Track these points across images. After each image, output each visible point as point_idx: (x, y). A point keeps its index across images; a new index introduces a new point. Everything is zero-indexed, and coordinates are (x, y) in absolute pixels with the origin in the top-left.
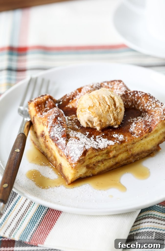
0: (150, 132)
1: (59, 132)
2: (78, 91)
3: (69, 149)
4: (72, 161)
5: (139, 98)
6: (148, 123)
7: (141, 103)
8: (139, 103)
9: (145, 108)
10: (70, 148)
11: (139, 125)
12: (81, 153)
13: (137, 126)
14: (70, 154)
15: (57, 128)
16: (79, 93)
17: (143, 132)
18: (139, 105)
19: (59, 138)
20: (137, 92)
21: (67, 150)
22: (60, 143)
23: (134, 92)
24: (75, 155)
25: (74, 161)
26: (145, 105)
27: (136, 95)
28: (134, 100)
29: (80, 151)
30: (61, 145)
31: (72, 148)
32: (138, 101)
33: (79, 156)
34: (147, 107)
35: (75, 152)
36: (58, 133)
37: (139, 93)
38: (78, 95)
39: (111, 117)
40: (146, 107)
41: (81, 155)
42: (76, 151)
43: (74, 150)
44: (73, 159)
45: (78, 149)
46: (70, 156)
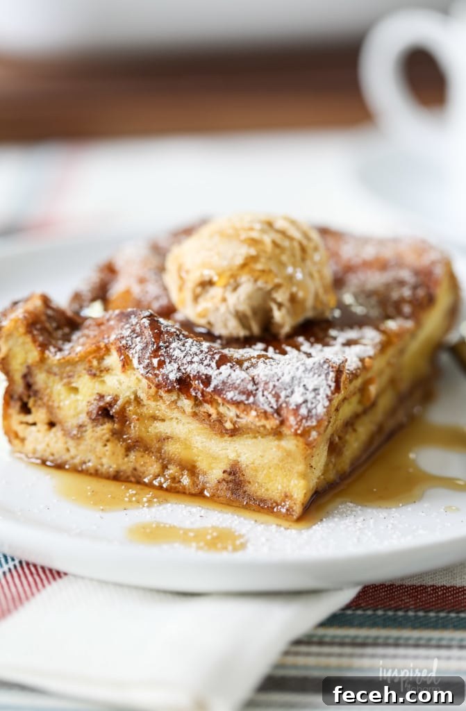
1: (196, 354)
3: (274, 386)
4: (308, 417)
10: (277, 384)
12: (327, 380)
14: (287, 400)
15: (183, 348)
19: (209, 372)
21: (266, 393)
22: (224, 383)
24: (310, 396)
25: (314, 417)
29: (323, 377)
30: (236, 389)
31: (287, 379)
33: (325, 391)
35: (304, 386)
36: (196, 359)
41: (333, 388)
42: (305, 381)
43: (296, 382)
44: (309, 411)
45: (311, 374)
46: (293, 406)
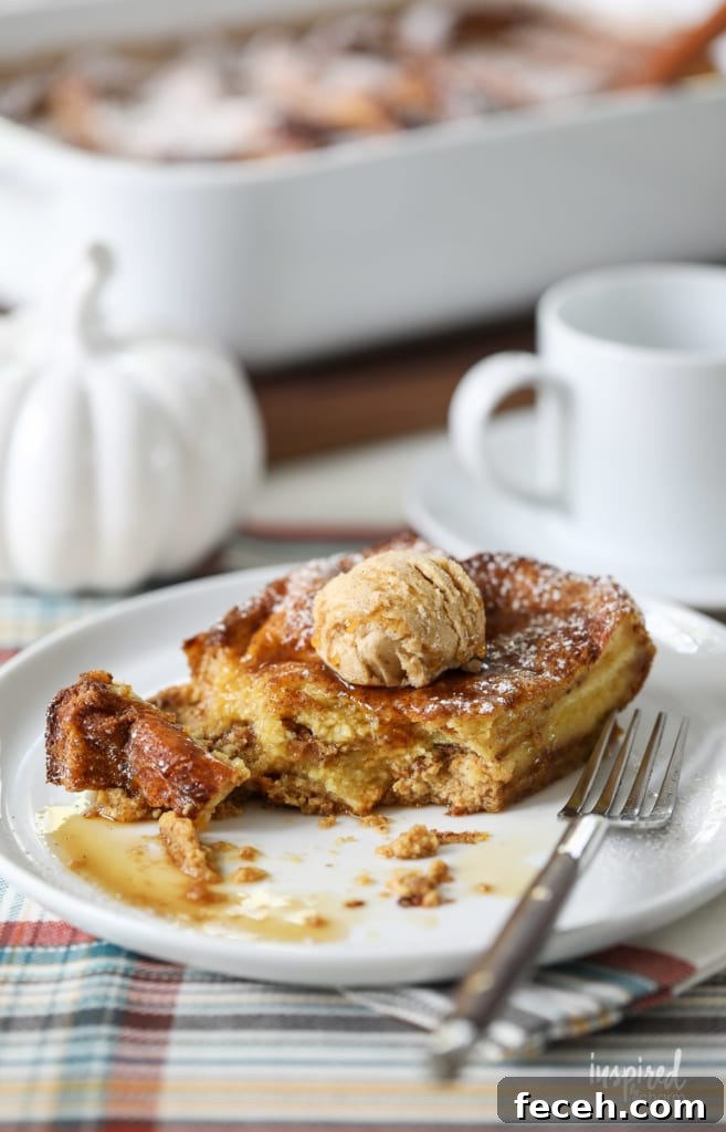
0: (594, 659)
2: (273, 592)
5: (501, 574)
6: (576, 633)
7: (516, 590)
8: (508, 592)
9: (537, 600)
11: (545, 644)
13: (543, 648)
16: (278, 598)
17: (572, 660)
18: (509, 599)
20: (492, 558)
23: (479, 557)
26: (536, 591)
27: (491, 566)
28: (489, 582)
32: (501, 585)
34: (546, 597)
37: (498, 559)
38: (279, 603)
39: (455, 631)
40: (541, 595)
